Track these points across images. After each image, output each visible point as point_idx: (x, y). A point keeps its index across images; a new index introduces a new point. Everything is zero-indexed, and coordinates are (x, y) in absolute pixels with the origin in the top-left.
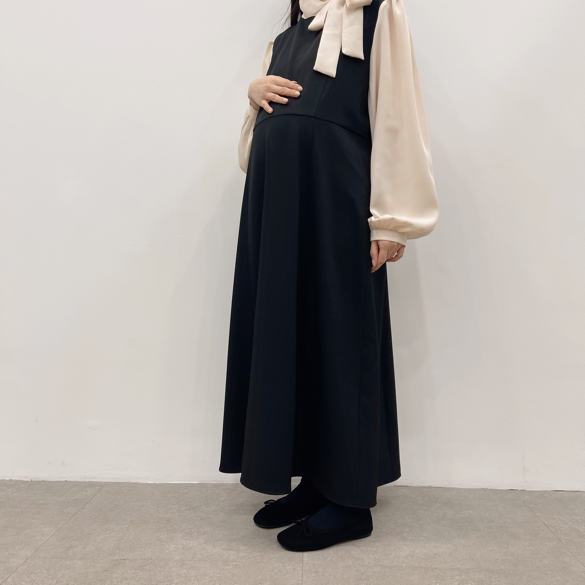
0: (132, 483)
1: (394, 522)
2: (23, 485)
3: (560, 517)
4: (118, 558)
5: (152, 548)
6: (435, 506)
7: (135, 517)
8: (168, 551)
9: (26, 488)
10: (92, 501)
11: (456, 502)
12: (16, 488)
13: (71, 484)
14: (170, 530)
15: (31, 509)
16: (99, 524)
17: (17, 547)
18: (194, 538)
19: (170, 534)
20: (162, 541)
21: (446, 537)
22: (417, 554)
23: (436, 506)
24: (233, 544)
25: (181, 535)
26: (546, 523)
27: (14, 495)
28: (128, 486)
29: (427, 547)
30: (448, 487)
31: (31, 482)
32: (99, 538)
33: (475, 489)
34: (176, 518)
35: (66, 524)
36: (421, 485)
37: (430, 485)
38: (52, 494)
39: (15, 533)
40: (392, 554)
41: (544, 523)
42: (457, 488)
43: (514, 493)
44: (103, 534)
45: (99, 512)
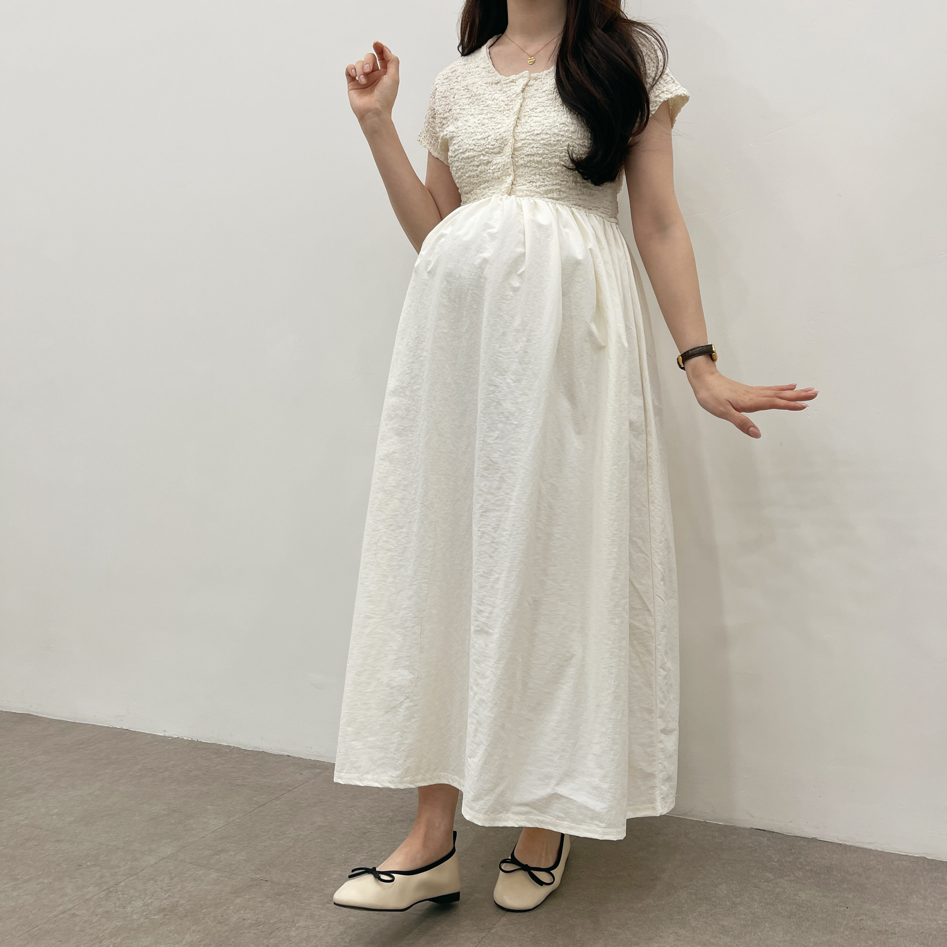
2: (237, 755)
4: (262, 877)
6: (792, 876)
7: (328, 821)
9: (237, 759)
10: (296, 790)
11: (839, 875)
12: (226, 758)
13: (290, 761)
15: (220, 790)
16: (279, 824)
17: (163, 841)
23: (795, 876)
27: (218, 767)
30: (847, 844)
31: (247, 752)
32: (263, 844)
33: (901, 854)
35: (242, 818)
36: (797, 835)
37: (815, 837)
39: (178, 821)
44: (271, 839)
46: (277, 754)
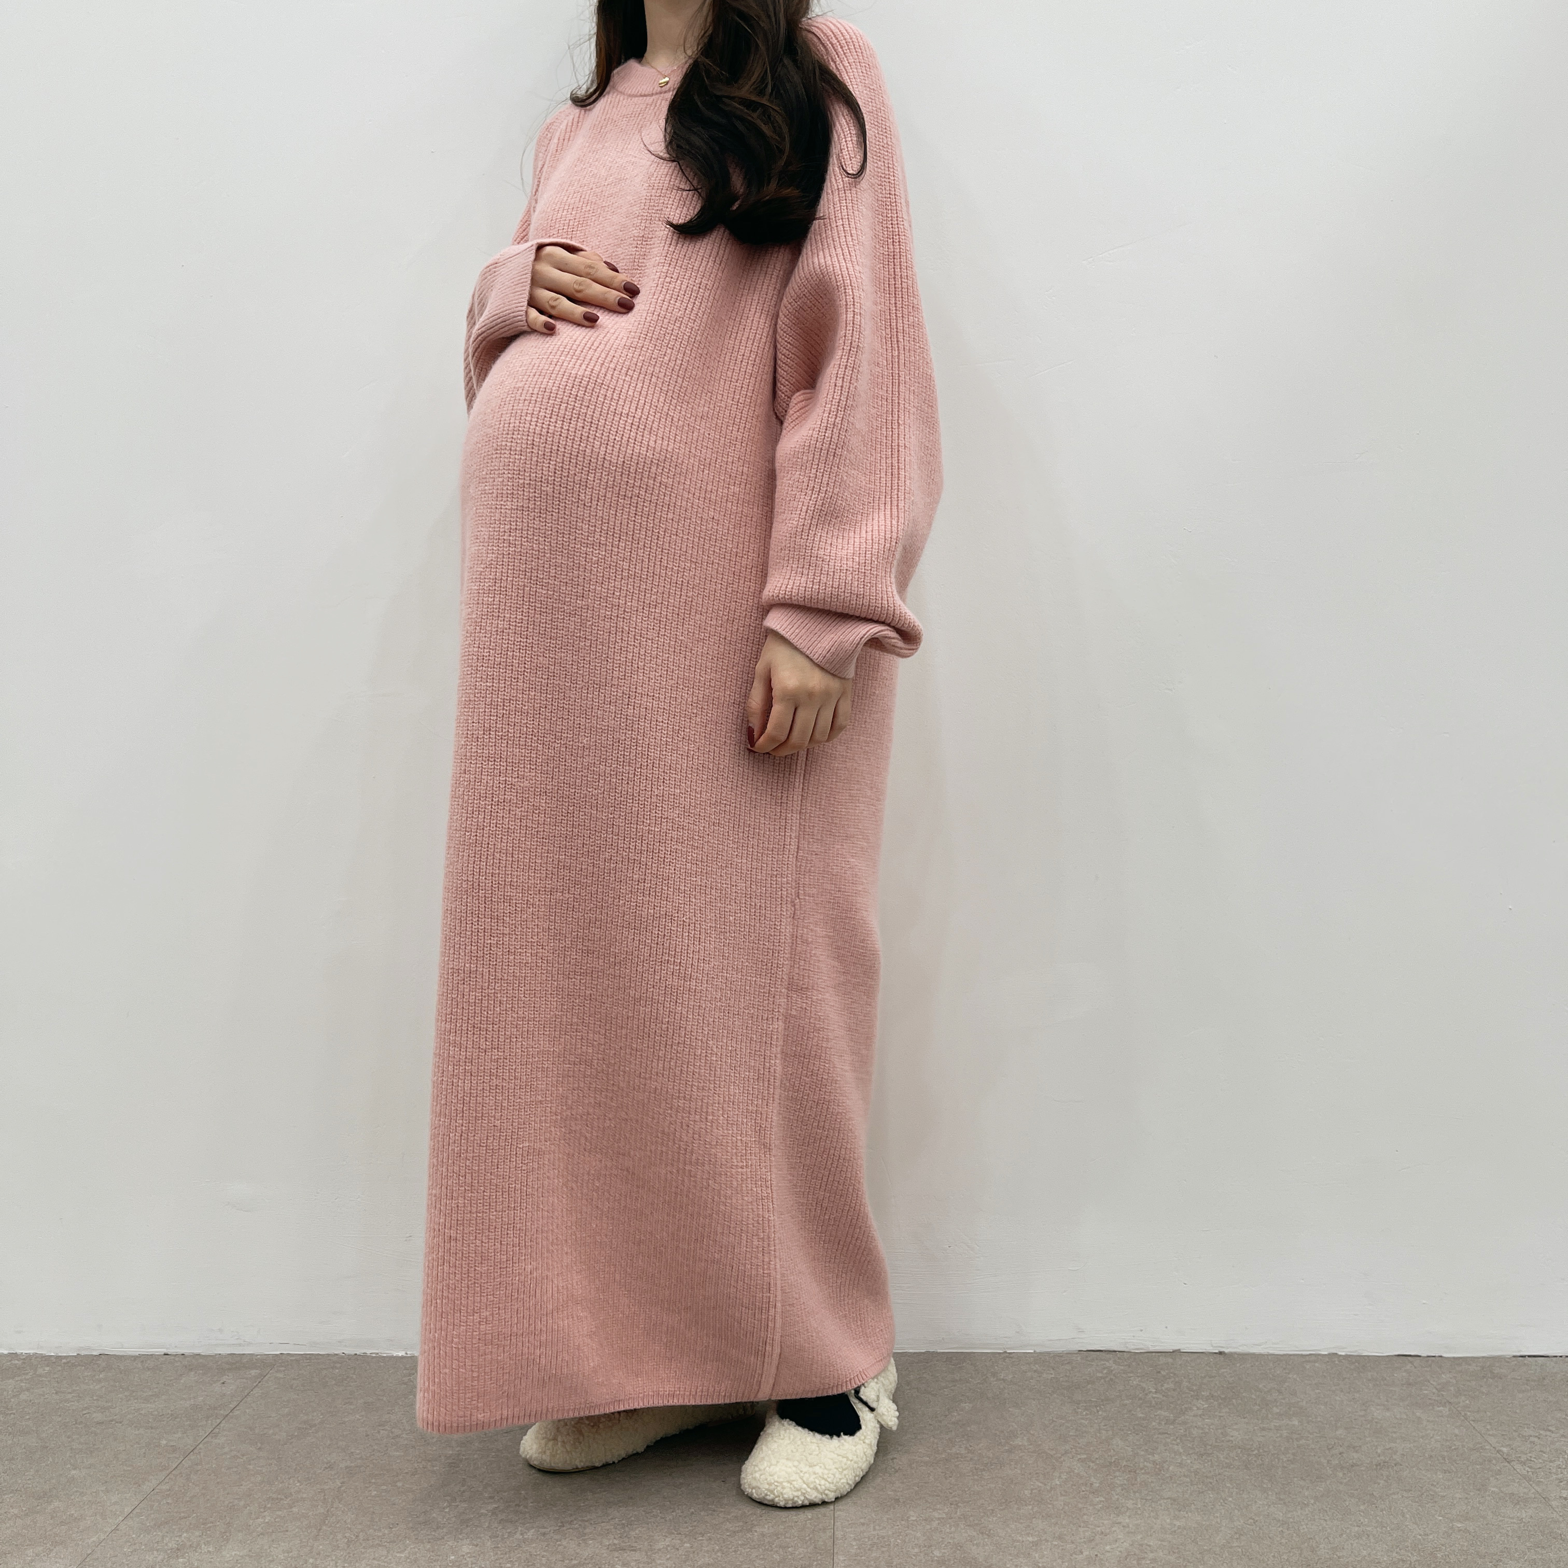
0: (350, 1357)
1: (1085, 1456)
2: (47, 1369)
3: (1541, 1432)
5: (409, 1549)
6: (1195, 1408)
7: (358, 1456)
8: (453, 1557)
9: (56, 1376)
10: (236, 1413)
11: (1253, 1396)
12: (27, 1377)
13: (178, 1364)
14: (459, 1493)
15: (68, 1438)
16: (259, 1478)
17: (30, 1552)
18: (527, 1515)
19: (457, 1506)
20: (437, 1528)
21: (1230, 1499)
22: (1152, 1552)
23: (1198, 1409)
24: (637, 1531)
25: (490, 1507)
26: (1505, 1450)
27: (24, 1396)
28: (338, 1365)
29: (1179, 1528)
30: (1226, 1351)
31: (68, 1360)
32: (260, 1520)
33: (1302, 1355)
34: (476, 1456)
35: (167, 1480)
36: (1152, 1349)
37: (1177, 1348)
38: (126, 1393)
39: (24, 1509)
40: (1082, 1553)
41: (1498, 1451)
42: (1254, 1354)
43: (1409, 1367)
44: (269, 1508)
45: (259, 1445)
46: (137, 1354)
